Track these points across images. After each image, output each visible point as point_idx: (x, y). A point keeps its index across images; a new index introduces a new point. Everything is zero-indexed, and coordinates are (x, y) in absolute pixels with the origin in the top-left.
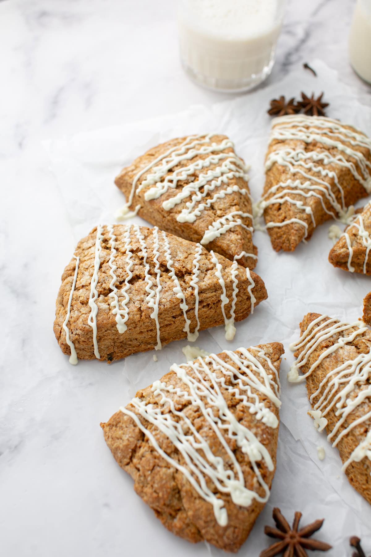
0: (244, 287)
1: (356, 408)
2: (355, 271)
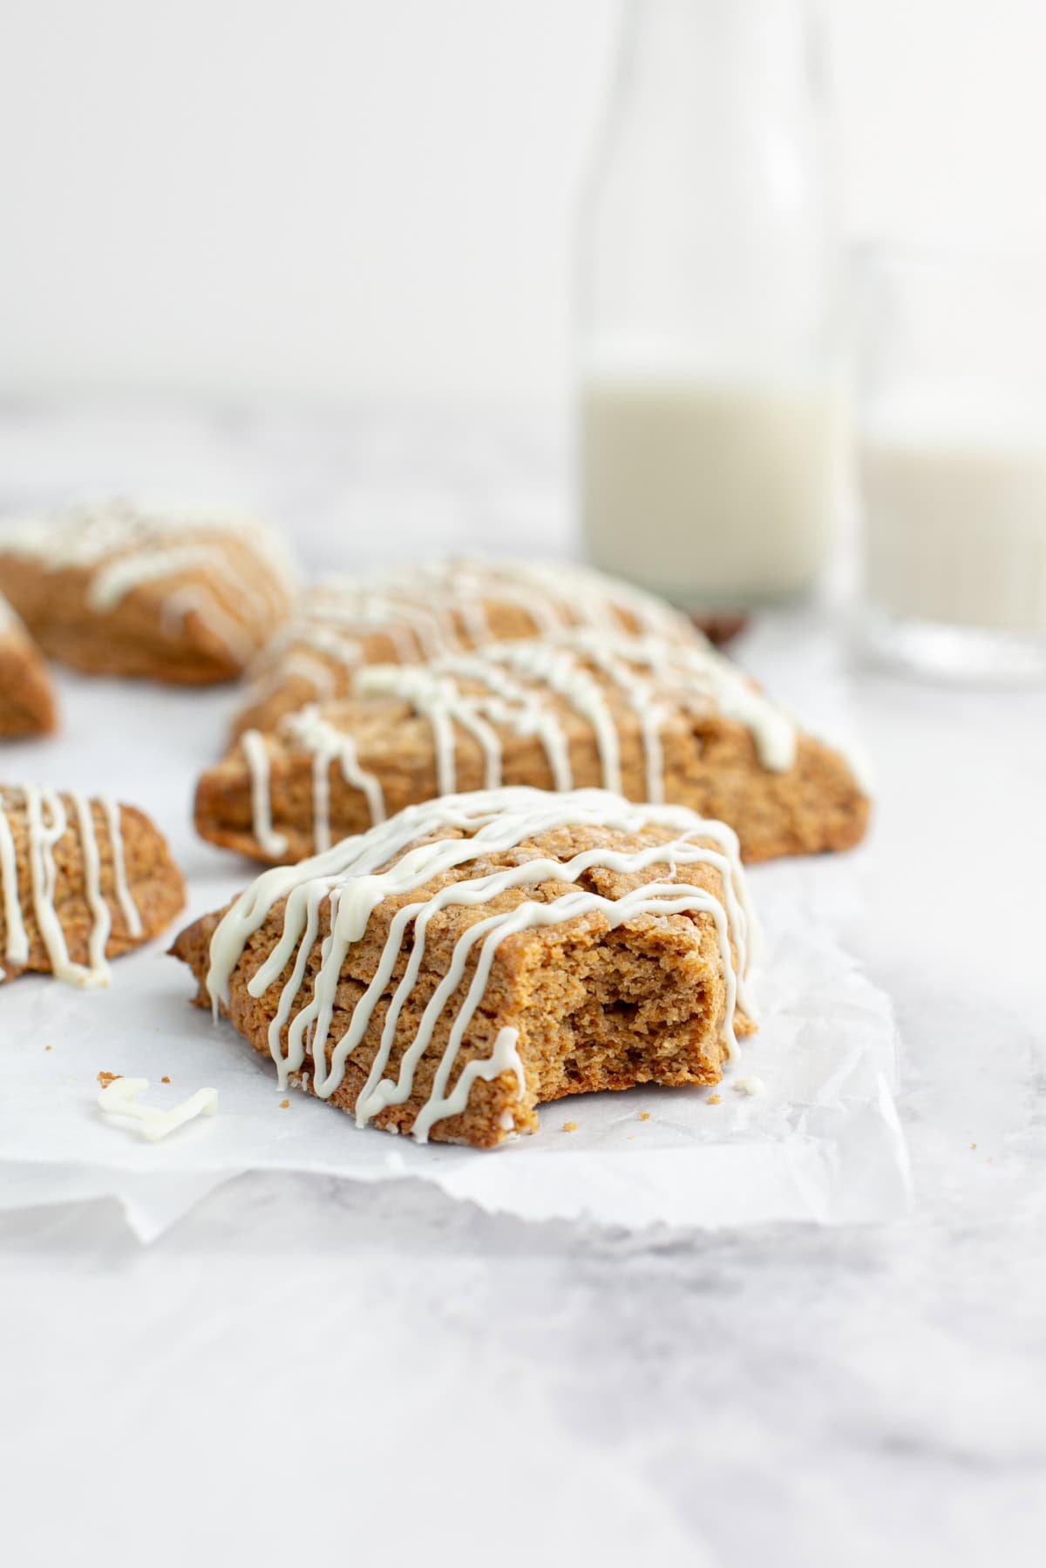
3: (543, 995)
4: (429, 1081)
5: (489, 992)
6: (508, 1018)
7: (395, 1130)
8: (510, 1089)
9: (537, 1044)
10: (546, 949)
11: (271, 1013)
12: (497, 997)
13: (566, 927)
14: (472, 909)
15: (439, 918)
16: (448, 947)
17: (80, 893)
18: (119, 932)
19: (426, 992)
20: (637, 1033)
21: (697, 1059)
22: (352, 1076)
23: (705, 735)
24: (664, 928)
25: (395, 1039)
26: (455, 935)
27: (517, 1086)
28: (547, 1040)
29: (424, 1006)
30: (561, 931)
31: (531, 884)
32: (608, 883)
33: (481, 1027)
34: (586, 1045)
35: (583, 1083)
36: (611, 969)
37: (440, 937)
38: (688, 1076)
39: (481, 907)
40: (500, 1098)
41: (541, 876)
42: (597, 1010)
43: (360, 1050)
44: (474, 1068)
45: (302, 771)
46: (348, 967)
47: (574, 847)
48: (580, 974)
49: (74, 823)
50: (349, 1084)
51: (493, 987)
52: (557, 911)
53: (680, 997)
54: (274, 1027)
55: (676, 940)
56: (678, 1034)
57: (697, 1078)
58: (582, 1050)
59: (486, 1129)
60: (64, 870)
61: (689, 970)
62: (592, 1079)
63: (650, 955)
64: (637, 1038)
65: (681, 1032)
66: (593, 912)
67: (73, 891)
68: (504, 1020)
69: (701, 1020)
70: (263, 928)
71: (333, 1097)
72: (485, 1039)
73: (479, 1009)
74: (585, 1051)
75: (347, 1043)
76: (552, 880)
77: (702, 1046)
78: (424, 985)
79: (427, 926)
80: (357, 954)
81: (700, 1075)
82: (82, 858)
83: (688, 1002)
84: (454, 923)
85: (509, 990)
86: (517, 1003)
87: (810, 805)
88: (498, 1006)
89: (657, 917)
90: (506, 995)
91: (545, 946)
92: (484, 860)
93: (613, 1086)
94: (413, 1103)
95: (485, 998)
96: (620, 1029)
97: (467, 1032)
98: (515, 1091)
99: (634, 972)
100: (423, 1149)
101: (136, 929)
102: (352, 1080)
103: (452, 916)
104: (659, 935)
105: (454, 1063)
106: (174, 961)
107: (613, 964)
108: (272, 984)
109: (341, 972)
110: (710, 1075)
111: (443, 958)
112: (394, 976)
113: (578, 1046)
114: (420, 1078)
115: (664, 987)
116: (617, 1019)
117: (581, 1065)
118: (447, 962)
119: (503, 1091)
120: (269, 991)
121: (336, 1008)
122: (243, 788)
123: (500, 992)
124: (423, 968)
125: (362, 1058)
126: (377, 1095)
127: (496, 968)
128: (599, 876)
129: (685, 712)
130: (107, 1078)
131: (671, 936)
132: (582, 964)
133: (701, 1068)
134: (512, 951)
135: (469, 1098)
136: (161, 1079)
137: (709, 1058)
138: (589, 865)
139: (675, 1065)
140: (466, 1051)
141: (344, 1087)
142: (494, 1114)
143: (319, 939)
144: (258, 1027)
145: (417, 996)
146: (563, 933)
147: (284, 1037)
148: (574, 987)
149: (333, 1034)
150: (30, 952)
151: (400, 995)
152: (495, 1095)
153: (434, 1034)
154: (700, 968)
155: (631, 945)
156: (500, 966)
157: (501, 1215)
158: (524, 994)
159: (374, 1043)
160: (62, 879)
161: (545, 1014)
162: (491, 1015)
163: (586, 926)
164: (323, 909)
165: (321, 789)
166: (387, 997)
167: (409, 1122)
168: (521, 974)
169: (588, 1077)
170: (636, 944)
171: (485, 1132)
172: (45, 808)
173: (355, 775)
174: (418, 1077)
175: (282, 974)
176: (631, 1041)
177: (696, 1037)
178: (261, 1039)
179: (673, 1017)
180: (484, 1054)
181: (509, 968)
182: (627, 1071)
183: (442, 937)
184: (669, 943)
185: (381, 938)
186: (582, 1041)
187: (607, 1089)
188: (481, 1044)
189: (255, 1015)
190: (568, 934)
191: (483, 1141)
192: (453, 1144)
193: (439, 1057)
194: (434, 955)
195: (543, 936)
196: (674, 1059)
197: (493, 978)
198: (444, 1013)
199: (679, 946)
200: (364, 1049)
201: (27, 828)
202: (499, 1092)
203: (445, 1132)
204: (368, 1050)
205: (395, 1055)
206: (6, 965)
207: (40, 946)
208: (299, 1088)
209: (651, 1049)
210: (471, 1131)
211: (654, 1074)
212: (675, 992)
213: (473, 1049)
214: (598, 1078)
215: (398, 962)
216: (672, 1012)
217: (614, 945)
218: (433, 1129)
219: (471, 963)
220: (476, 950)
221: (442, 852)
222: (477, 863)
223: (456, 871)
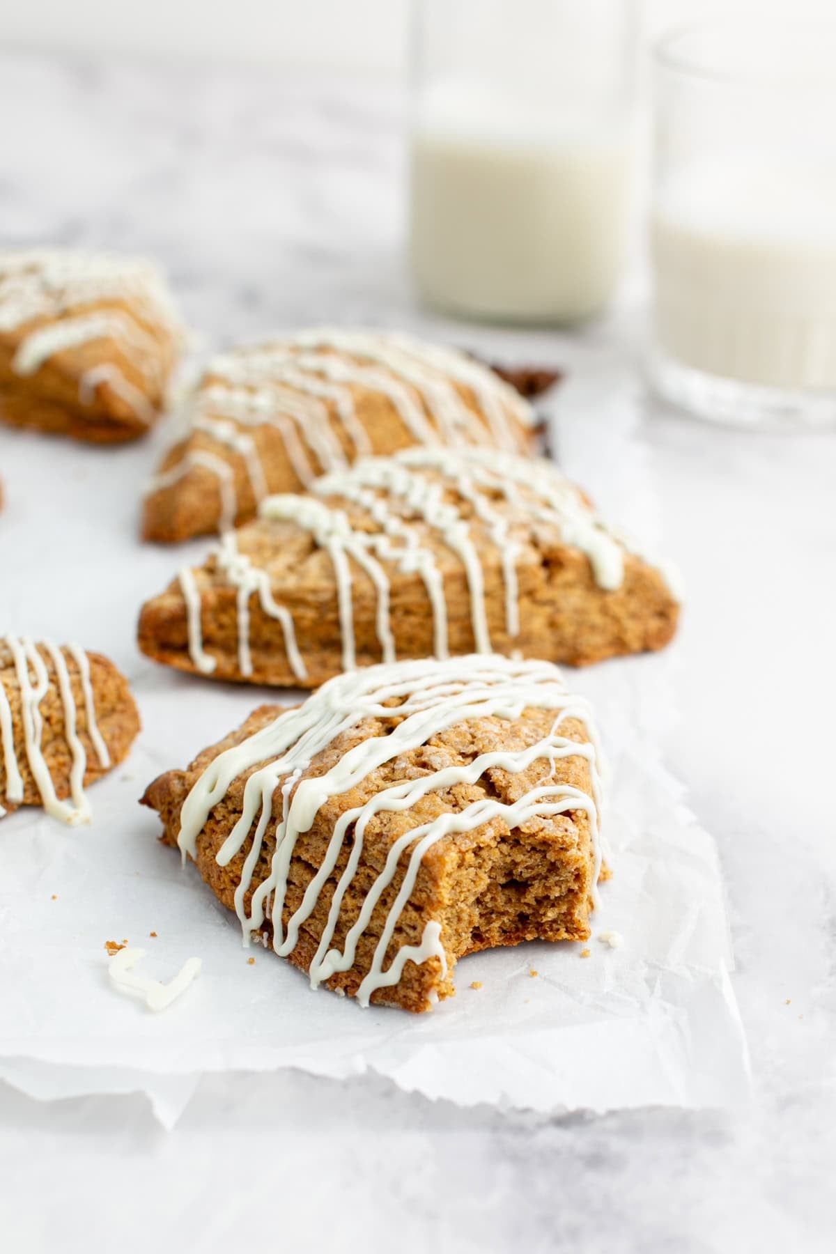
3: (458, 890)
4: (369, 955)
5: (416, 891)
6: (433, 914)
7: (342, 993)
8: (434, 972)
9: (452, 924)
10: (460, 855)
11: (235, 880)
12: (424, 895)
13: (475, 834)
14: (399, 815)
15: (374, 823)
16: (382, 848)
17: (61, 735)
18: (93, 765)
19: (364, 882)
20: (528, 905)
21: (572, 922)
22: (304, 941)
23: (551, 562)
24: (552, 830)
25: (340, 917)
26: (388, 840)
27: (441, 967)
28: (459, 919)
29: (364, 893)
30: (472, 838)
31: (444, 788)
32: (504, 783)
33: (411, 918)
34: (487, 915)
35: (484, 943)
36: (508, 860)
37: (376, 840)
38: (565, 935)
39: (406, 813)
40: (427, 978)
41: (452, 782)
42: (496, 889)
43: (310, 921)
44: (406, 952)
45: (228, 603)
46: (299, 851)
47: (473, 743)
48: (485, 868)
49: (54, 679)
50: (303, 948)
51: (420, 886)
52: (467, 820)
53: (561, 879)
54: (240, 891)
55: (560, 840)
56: (558, 904)
57: (572, 937)
58: (483, 919)
59: (416, 1000)
60: (48, 719)
61: (570, 861)
62: (491, 939)
63: (538, 848)
64: (526, 908)
65: (560, 902)
66: (496, 818)
67: (56, 733)
68: (429, 914)
69: (577, 893)
70: (223, 801)
71: (289, 957)
72: (414, 928)
73: (409, 902)
74: (486, 918)
75: (301, 915)
76: (461, 783)
77: (576, 912)
78: (363, 876)
79: (365, 830)
80: (306, 841)
81: (575, 934)
82: (62, 709)
83: (568, 881)
84: (386, 829)
85: (433, 890)
86: (440, 902)
87: (634, 616)
88: (424, 902)
89: (544, 818)
90: (431, 895)
91: (460, 852)
92: (403, 758)
93: (507, 943)
94: (356, 971)
95: (413, 894)
96: (513, 901)
97: (400, 921)
98: (440, 973)
99: (526, 862)
100: (366, 1012)
101: (105, 761)
102: (305, 945)
103: (385, 821)
104: (547, 837)
105: (389, 944)
106: (145, 808)
107: (510, 856)
108: (235, 856)
109: (293, 853)
110: (582, 934)
111: (378, 857)
112: (338, 865)
113: (481, 915)
114: (361, 951)
115: (549, 871)
116: (511, 893)
117: (483, 929)
118: (382, 861)
119: (430, 973)
120: (233, 862)
121: (289, 882)
122: (181, 618)
123: (426, 892)
124: (362, 862)
125: (313, 927)
126: (328, 963)
127: (422, 872)
128: (497, 776)
129: (535, 543)
130: (113, 947)
131: (557, 837)
132: (487, 860)
133: (576, 929)
134: (435, 859)
135: (402, 974)
136: (149, 934)
137: (581, 921)
138: (488, 767)
139: (555, 926)
140: (399, 936)
141: (299, 950)
142: (423, 989)
143: (274, 820)
144: (224, 889)
145: (357, 884)
146: (473, 840)
147: (247, 901)
148: (481, 879)
149: (288, 905)
150: (25, 790)
151: (344, 882)
152: (423, 975)
153: (372, 918)
154: (578, 860)
155: (525, 842)
156: (425, 871)
157: (441, 1101)
158: (445, 893)
159: (322, 917)
160: (47, 726)
161: (459, 903)
162: (419, 909)
163: (491, 833)
164: (275, 798)
165: (244, 618)
166: (332, 881)
167: (353, 987)
168: (443, 879)
169: (488, 938)
170: (529, 841)
171: (415, 1001)
172: (31, 667)
173: (271, 607)
174: (359, 951)
175: (242, 846)
176: (522, 909)
177: (572, 906)
178: (227, 899)
179: (556, 893)
180: (413, 941)
181: (433, 873)
182: (517, 929)
183: (378, 841)
184: (554, 842)
185: (326, 832)
186: (485, 912)
187: (502, 945)
188: (412, 933)
189: (222, 879)
190: (478, 841)
191: (413, 1008)
192: (389, 1007)
193: (378, 937)
194: (370, 853)
195: (458, 843)
196: (554, 921)
197: (420, 880)
198: (380, 902)
199: (563, 844)
200: (314, 920)
201: (19, 689)
202: (427, 973)
203: (382, 998)
204: (317, 922)
205: (341, 928)
206: (7, 803)
207: (32, 786)
208: (260, 944)
209: (536, 913)
210: (404, 1000)
211: (538, 932)
212: (557, 875)
213: (404, 935)
214: (496, 937)
215: (341, 854)
216: (554, 890)
217: (511, 842)
218: (373, 996)
219: (402, 865)
220: (405, 857)
221: (371, 752)
222: (398, 762)
223: (381, 769)
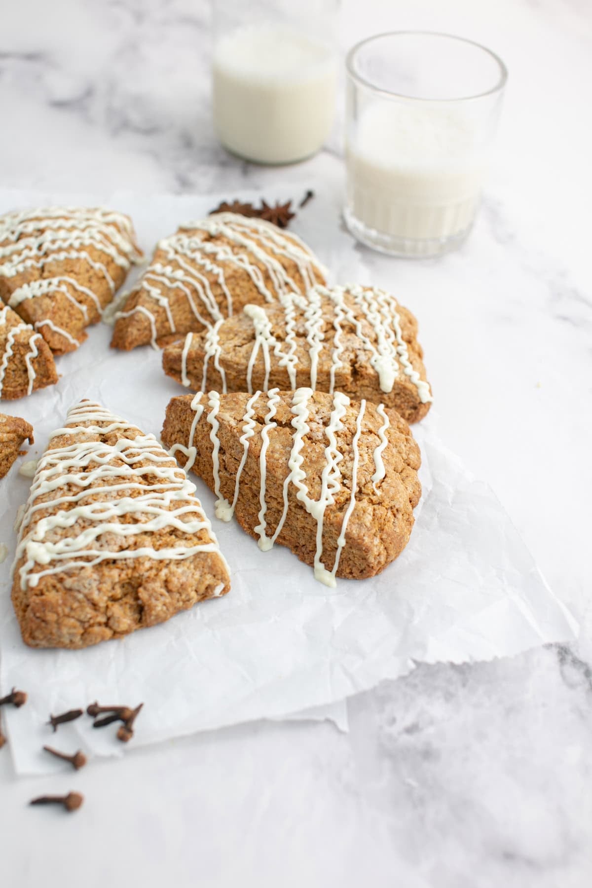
0: (22, 352)
1: (49, 492)
2: (190, 385)
45: (200, 358)
173: (218, 365)
